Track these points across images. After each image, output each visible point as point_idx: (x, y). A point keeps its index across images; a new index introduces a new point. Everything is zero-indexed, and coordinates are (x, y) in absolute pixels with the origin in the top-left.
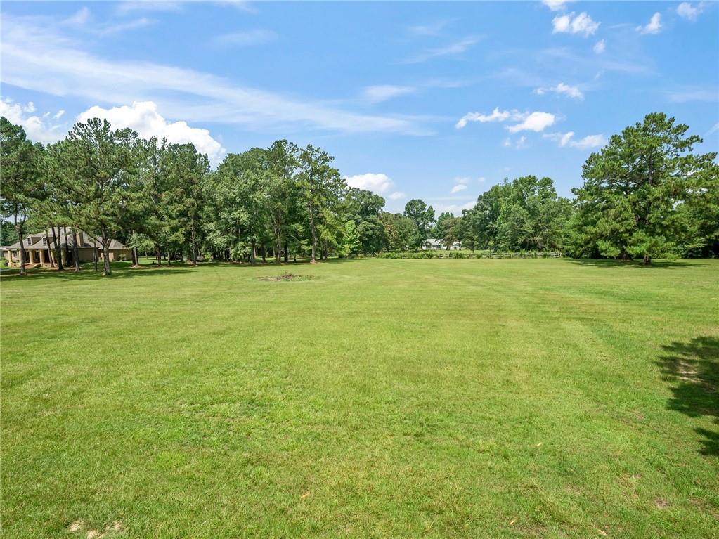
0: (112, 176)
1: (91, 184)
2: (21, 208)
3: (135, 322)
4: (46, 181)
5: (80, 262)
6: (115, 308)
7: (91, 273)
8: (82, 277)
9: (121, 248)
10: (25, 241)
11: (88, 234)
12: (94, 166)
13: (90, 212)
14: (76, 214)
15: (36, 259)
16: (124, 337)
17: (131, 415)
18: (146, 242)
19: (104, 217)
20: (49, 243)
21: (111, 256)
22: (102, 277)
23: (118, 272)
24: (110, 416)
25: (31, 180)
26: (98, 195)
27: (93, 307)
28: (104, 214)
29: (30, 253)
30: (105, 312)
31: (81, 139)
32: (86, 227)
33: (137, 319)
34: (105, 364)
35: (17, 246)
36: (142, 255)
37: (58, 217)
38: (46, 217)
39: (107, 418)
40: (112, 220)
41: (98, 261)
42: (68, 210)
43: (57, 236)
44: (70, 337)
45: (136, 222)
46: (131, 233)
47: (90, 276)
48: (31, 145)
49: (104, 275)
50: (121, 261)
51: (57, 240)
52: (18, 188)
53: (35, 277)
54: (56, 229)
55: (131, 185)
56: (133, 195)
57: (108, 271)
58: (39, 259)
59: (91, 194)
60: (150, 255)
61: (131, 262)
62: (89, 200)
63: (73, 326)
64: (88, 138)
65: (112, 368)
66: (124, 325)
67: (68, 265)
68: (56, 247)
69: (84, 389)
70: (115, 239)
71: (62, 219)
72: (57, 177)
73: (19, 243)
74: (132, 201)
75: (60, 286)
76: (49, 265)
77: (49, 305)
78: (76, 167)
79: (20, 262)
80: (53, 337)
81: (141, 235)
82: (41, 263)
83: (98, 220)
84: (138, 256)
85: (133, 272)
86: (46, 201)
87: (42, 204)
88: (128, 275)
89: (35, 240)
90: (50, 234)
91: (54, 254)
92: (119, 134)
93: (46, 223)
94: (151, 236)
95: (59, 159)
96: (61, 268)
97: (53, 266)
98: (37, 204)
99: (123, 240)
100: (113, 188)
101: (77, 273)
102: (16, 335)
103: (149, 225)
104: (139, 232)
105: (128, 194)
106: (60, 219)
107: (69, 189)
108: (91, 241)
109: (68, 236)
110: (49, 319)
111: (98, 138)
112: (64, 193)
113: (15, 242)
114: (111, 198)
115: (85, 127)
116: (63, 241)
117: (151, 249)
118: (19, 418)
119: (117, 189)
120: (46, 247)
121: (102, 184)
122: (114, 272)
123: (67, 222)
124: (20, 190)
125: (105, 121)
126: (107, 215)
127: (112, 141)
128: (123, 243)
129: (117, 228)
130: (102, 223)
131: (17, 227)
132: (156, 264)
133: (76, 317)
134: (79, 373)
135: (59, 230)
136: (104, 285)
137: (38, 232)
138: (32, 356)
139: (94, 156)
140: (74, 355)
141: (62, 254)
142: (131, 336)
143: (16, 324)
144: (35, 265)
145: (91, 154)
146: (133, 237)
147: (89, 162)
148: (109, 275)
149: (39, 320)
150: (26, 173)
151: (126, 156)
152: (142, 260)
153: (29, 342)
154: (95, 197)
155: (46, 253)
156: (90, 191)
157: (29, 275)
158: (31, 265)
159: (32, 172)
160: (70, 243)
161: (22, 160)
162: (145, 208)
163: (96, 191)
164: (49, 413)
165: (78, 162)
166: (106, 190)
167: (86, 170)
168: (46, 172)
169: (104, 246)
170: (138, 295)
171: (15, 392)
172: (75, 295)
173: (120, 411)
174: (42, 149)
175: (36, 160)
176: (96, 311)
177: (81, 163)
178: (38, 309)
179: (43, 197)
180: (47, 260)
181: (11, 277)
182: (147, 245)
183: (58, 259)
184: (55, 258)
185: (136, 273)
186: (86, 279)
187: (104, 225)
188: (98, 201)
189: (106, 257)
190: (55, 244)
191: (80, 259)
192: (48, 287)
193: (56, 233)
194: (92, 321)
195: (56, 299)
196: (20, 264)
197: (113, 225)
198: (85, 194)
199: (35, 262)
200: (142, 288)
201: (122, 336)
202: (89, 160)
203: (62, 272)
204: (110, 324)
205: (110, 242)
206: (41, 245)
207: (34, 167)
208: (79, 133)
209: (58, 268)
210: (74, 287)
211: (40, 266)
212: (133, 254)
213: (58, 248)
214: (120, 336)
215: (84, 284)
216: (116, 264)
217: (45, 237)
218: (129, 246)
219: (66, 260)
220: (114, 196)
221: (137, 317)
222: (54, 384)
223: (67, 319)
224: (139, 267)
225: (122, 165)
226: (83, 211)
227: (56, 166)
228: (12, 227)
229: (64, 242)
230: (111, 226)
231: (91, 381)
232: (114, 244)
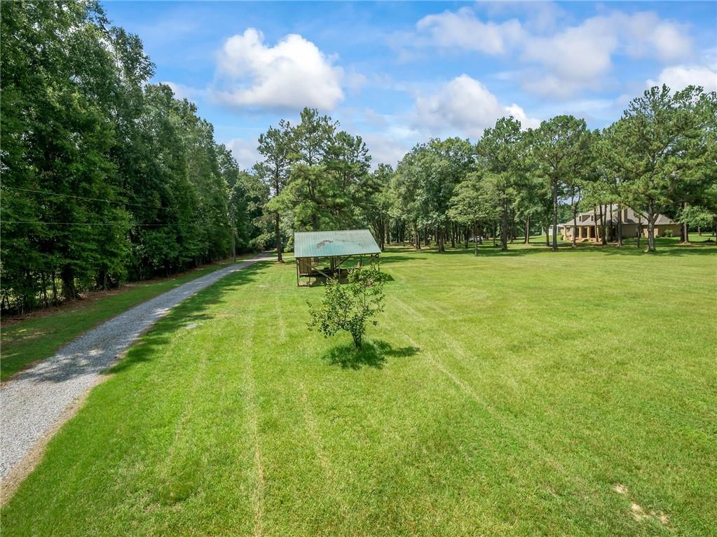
0: (666, 146)
1: (641, 158)
2: (577, 191)
3: (684, 307)
4: (599, 163)
5: (623, 238)
6: (659, 288)
7: (632, 249)
8: (624, 252)
9: (668, 223)
10: (578, 219)
11: (634, 210)
12: (648, 140)
13: (638, 187)
14: (625, 191)
15: (584, 235)
16: (671, 320)
17: (679, 407)
18: (702, 216)
19: (654, 191)
20: (596, 220)
21: (656, 232)
22: (643, 253)
23: (662, 249)
24: (654, 398)
25: (587, 165)
26: (649, 168)
27: (636, 283)
28: (653, 188)
29: (588, 228)
30: (649, 290)
31: (636, 114)
32: (632, 203)
33: (687, 303)
34: (649, 343)
35: (571, 223)
36: (694, 230)
37: (607, 195)
38: (597, 196)
39: (652, 399)
40: (661, 194)
41: (640, 237)
42: (617, 188)
43: (603, 213)
44: (614, 309)
45: (691, 194)
46: (683, 206)
47: (632, 251)
48: (590, 133)
49: (646, 251)
50: (666, 237)
51: (603, 217)
52: (577, 173)
53: (583, 250)
54: (603, 207)
55: (690, 151)
56: (692, 162)
57: (652, 247)
58: (586, 235)
59: (642, 169)
60: (703, 230)
61: (679, 238)
62: (638, 176)
63: (616, 298)
64: (643, 111)
65: (656, 350)
66: (670, 307)
67: (611, 240)
68: (602, 224)
69: (627, 361)
70: (662, 213)
71: (611, 197)
72: (610, 158)
73: (573, 220)
74: (690, 169)
75: (605, 259)
76: (595, 240)
77: (594, 276)
78: (628, 144)
79: (572, 237)
80: (598, 305)
81: (696, 208)
82: (588, 238)
83: (646, 195)
84: (688, 232)
85: (681, 250)
86: (598, 182)
87: (595, 185)
88: (674, 253)
89: (585, 218)
90: (598, 212)
91: (599, 230)
92: (678, 97)
93: (597, 202)
94: (709, 208)
95: (613, 140)
96: (604, 243)
97: (598, 241)
98: (590, 185)
99: (670, 214)
100: (666, 158)
101: (618, 248)
102: (570, 297)
103: (709, 195)
104: (693, 205)
105: (685, 162)
106: (609, 197)
107: (620, 167)
108: (636, 216)
109: (613, 213)
110: (594, 288)
111: (654, 107)
112: (614, 172)
113: (569, 220)
114: (663, 170)
115: (641, 100)
116: (608, 218)
117: (708, 224)
118: (573, 367)
119: (672, 159)
120: (593, 223)
121: (653, 157)
122: (657, 249)
123: (615, 200)
124: (577, 175)
125: (664, 87)
126: (656, 188)
127: (669, 106)
128: (671, 217)
129: (667, 202)
130: (651, 198)
131: (573, 208)
132: (712, 241)
133: (618, 290)
134: (622, 345)
135: (606, 207)
136: (646, 262)
137: (589, 210)
138: (581, 318)
139: (648, 128)
140: (617, 326)
141: (606, 230)
142: (679, 320)
143: (569, 289)
144: (583, 239)
145: (645, 127)
146: (684, 210)
147: (643, 136)
148: (653, 252)
149: (587, 287)
150: (584, 159)
151: (686, 119)
152: (693, 237)
153: (580, 305)
154: (645, 172)
155: (592, 228)
156: (640, 166)
157: (578, 248)
158: (580, 240)
159: (589, 158)
160: (615, 220)
161: (581, 149)
162: (706, 175)
163: (647, 164)
164: (596, 373)
165: (631, 139)
166: (658, 162)
167: (637, 145)
168: (600, 155)
169: (649, 221)
170: (688, 276)
171: (569, 344)
172: (617, 269)
173: (667, 399)
174: (598, 135)
175: (594, 147)
176: (639, 288)
177: (633, 139)
178: (586, 278)
179: (596, 179)
180: (593, 235)
181: (565, 249)
182: (703, 219)
183: (602, 235)
184: (600, 233)
185: (685, 251)
186: (628, 254)
187: (652, 200)
188: (648, 174)
189: (651, 233)
190: (601, 220)
191: (623, 234)
192: (593, 259)
193: (603, 211)
194: (635, 297)
195: (601, 271)
196: (572, 239)
197: (663, 198)
198: (634, 170)
199: (583, 237)
200: (693, 268)
201: (668, 318)
202: (642, 134)
203: (605, 247)
204: (654, 303)
205: (657, 217)
206: (589, 222)
207: (591, 152)
208: (635, 109)
209: (601, 243)
210: (616, 261)
211: (587, 240)
212: (682, 230)
213: (603, 225)
214: (666, 318)
215: (627, 259)
216: (659, 240)
217: (593, 215)
218: (678, 221)
219: (610, 235)
220: (667, 168)
221: (687, 300)
222: (600, 348)
223: (611, 291)
224: (688, 244)
225: (680, 129)
226: (631, 187)
227: (610, 147)
228: (569, 207)
229: (610, 219)
230: (659, 200)
231: (634, 355)
232: (662, 220)
